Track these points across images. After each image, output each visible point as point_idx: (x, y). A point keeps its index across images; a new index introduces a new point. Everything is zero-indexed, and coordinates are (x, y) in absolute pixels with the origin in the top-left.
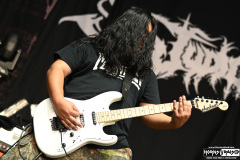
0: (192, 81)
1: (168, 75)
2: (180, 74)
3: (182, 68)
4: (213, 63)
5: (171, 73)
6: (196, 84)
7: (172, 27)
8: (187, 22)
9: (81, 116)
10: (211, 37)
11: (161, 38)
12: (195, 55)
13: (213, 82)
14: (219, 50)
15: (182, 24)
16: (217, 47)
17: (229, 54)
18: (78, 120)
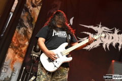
0: (106, 46)
1: (97, 46)
2: (101, 44)
3: (102, 42)
4: (113, 38)
5: (98, 45)
6: (108, 47)
7: (95, 28)
8: (100, 26)
9: (57, 55)
10: (110, 29)
11: (92, 33)
12: (105, 36)
13: (114, 45)
14: (114, 33)
15: (99, 26)
16: (113, 32)
17: (118, 34)
18: (56, 56)
